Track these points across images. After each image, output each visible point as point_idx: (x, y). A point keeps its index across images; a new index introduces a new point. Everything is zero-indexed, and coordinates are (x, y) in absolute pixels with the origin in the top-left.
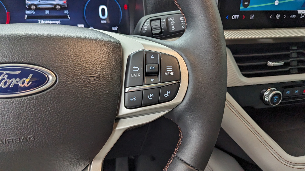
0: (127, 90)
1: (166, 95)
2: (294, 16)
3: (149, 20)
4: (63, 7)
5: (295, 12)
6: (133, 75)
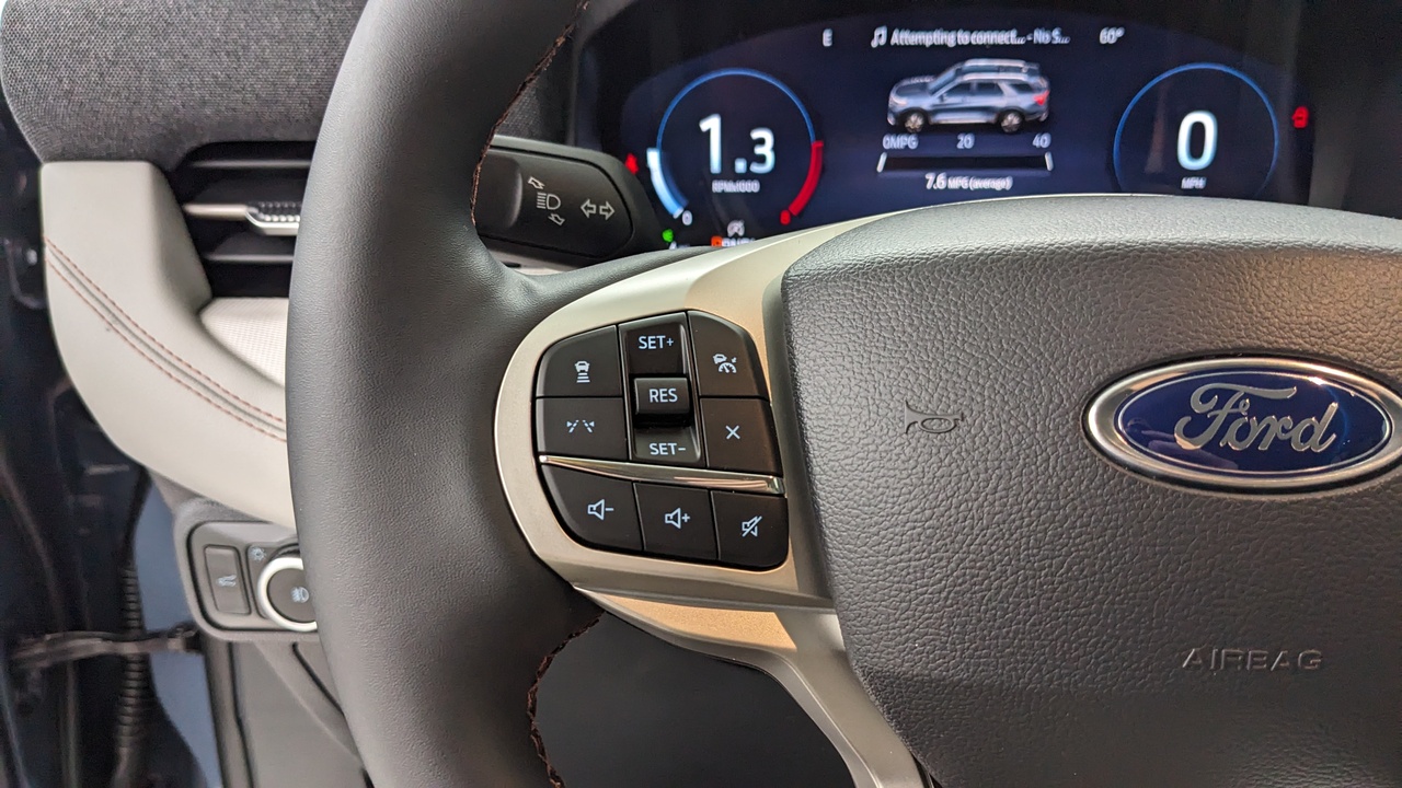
4: (1029, 119)
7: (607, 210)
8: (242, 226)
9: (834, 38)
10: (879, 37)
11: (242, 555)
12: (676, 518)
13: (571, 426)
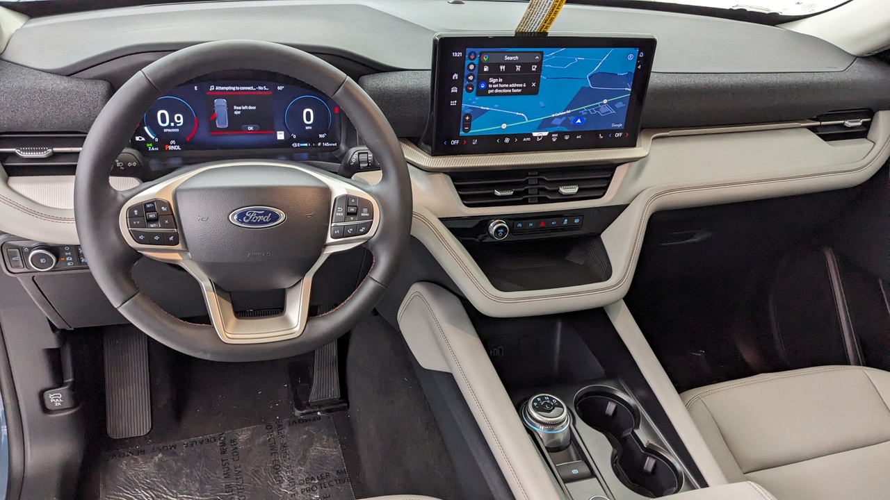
0: (333, 225)
1: (362, 230)
2: (529, 139)
3: (357, 153)
5: (530, 135)
6: (337, 214)
7: (134, 164)
8: (14, 154)
9: (198, 88)
10: (212, 88)
11: (21, 249)
12: (157, 238)
13: (135, 223)
